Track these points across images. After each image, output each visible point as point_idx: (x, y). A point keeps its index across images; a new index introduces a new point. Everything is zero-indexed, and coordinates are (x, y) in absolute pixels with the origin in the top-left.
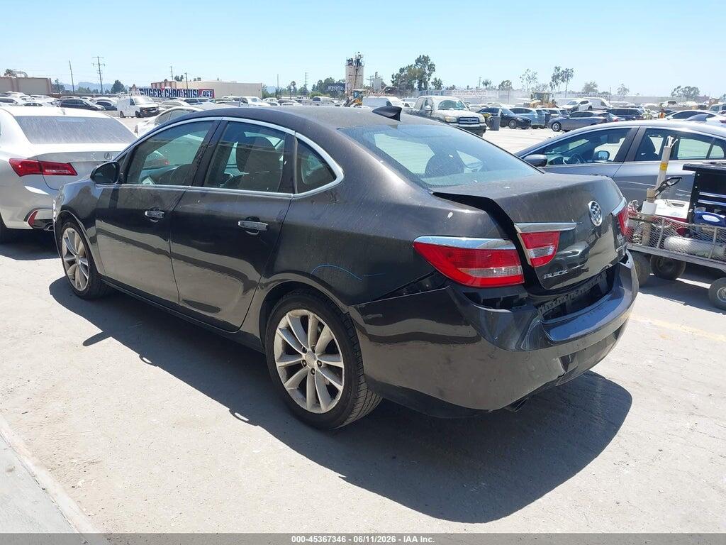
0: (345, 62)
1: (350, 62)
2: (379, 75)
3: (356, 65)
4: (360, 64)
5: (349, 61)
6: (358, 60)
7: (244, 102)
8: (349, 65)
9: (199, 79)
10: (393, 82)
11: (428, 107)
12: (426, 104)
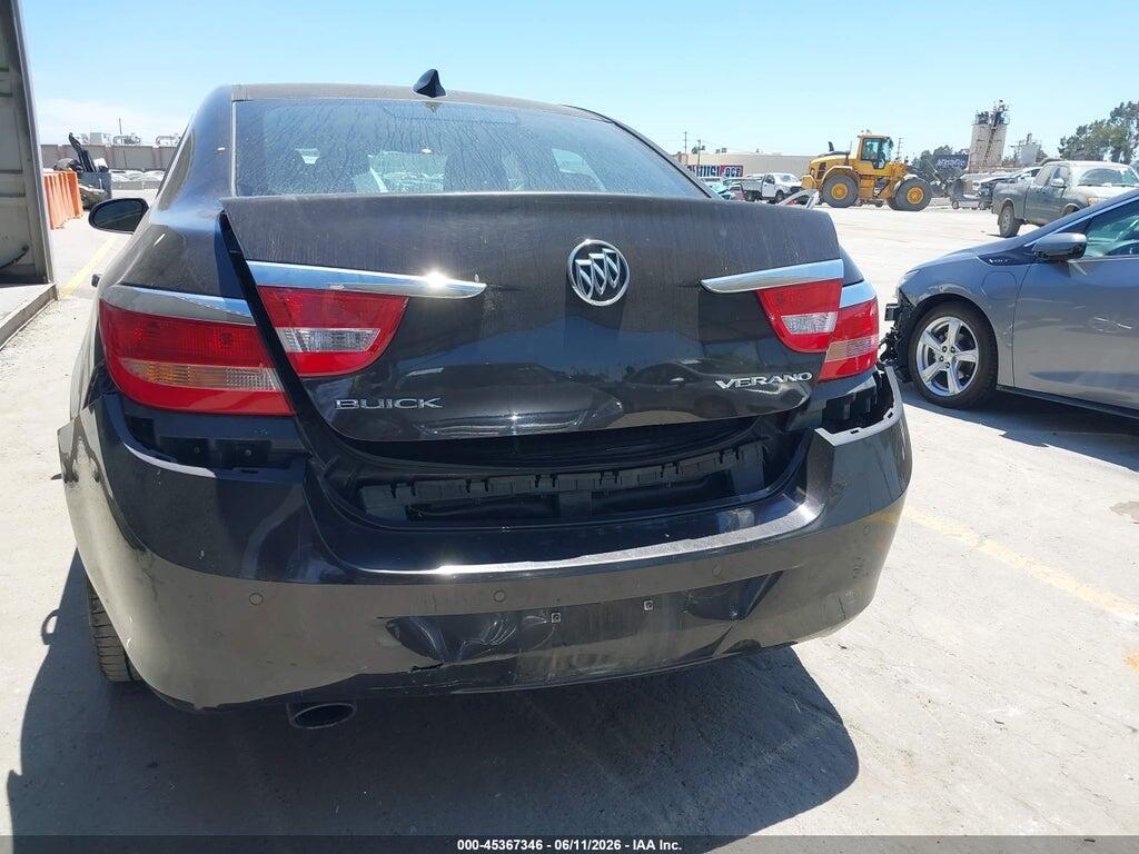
0: (973, 118)
1: (982, 118)
2: (1033, 138)
3: (993, 122)
4: (1002, 121)
5: (981, 116)
6: (998, 114)
7: (769, 181)
8: (980, 123)
9: (724, 150)
10: (1061, 151)
11: (1060, 180)
12: (1057, 175)
